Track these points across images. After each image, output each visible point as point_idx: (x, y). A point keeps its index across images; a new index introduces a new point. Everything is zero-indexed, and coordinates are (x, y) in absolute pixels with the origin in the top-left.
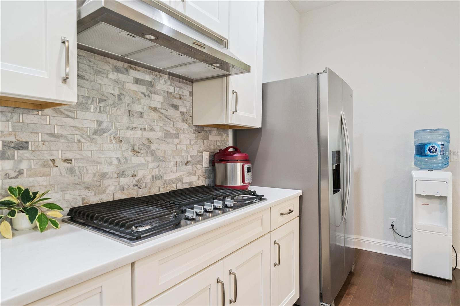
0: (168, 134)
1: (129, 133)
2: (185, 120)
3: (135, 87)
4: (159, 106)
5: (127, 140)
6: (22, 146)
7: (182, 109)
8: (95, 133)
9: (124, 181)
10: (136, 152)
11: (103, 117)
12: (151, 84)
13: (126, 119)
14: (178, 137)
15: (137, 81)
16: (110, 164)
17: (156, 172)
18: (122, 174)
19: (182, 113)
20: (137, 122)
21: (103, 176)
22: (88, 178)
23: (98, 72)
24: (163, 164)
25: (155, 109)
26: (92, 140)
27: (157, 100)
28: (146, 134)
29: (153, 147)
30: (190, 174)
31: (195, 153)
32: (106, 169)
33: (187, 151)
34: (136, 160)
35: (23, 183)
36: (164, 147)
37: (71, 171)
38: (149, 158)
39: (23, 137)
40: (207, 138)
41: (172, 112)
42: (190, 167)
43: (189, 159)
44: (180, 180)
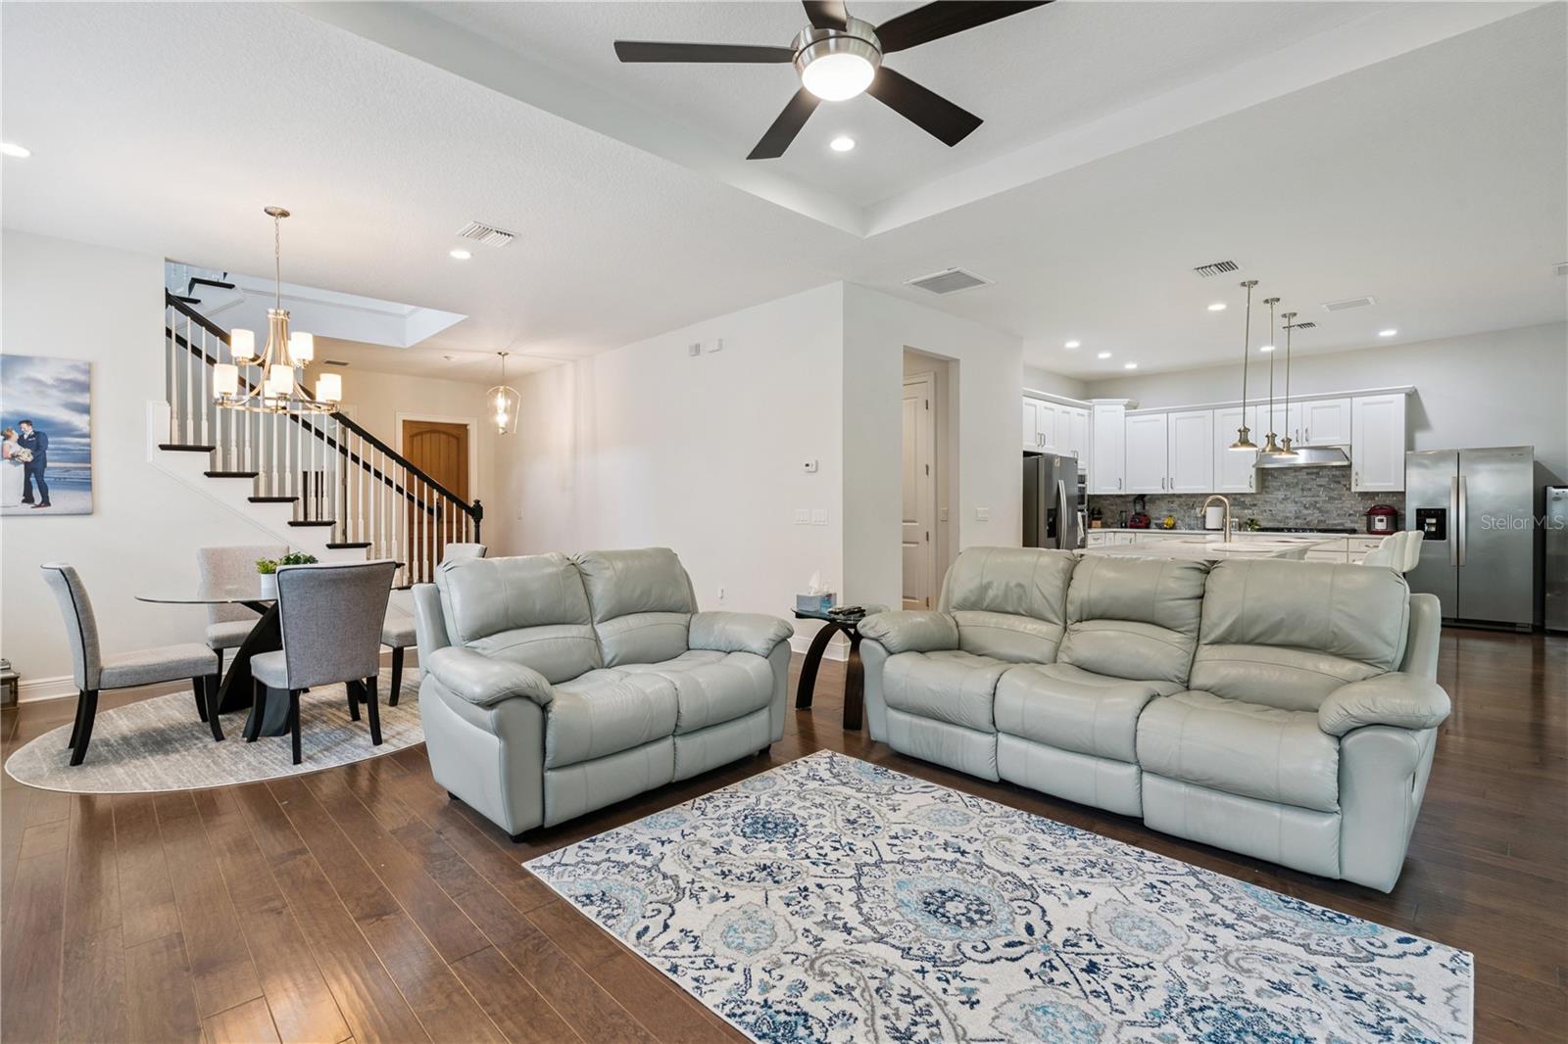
0: (1331, 498)
1: (1302, 499)
3: (1306, 477)
4: (1322, 483)
5: (1302, 503)
6: (1255, 505)
7: (1344, 482)
8: (1284, 499)
9: (1298, 521)
10: (1306, 508)
11: (1288, 493)
12: (1319, 473)
13: (1300, 493)
14: (1340, 499)
15: (1308, 474)
16: (1291, 512)
17: (1322, 518)
18: (1297, 518)
19: (1345, 486)
20: (1306, 493)
21: (1287, 518)
22: (1278, 518)
23: (1285, 474)
24: (1326, 515)
25: (1321, 486)
26: (1281, 503)
27: (1323, 481)
28: (1313, 499)
29: (1318, 505)
30: (1352, 522)
32: (1288, 515)
33: (1351, 508)
34: (1306, 512)
35: (1251, 517)
36: (1326, 505)
37: (1272, 515)
38: (1317, 511)
40: (1374, 499)
41: (1332, 486)
42: (1352, 518)
43: (1351, 512)
44: (1342, 524)
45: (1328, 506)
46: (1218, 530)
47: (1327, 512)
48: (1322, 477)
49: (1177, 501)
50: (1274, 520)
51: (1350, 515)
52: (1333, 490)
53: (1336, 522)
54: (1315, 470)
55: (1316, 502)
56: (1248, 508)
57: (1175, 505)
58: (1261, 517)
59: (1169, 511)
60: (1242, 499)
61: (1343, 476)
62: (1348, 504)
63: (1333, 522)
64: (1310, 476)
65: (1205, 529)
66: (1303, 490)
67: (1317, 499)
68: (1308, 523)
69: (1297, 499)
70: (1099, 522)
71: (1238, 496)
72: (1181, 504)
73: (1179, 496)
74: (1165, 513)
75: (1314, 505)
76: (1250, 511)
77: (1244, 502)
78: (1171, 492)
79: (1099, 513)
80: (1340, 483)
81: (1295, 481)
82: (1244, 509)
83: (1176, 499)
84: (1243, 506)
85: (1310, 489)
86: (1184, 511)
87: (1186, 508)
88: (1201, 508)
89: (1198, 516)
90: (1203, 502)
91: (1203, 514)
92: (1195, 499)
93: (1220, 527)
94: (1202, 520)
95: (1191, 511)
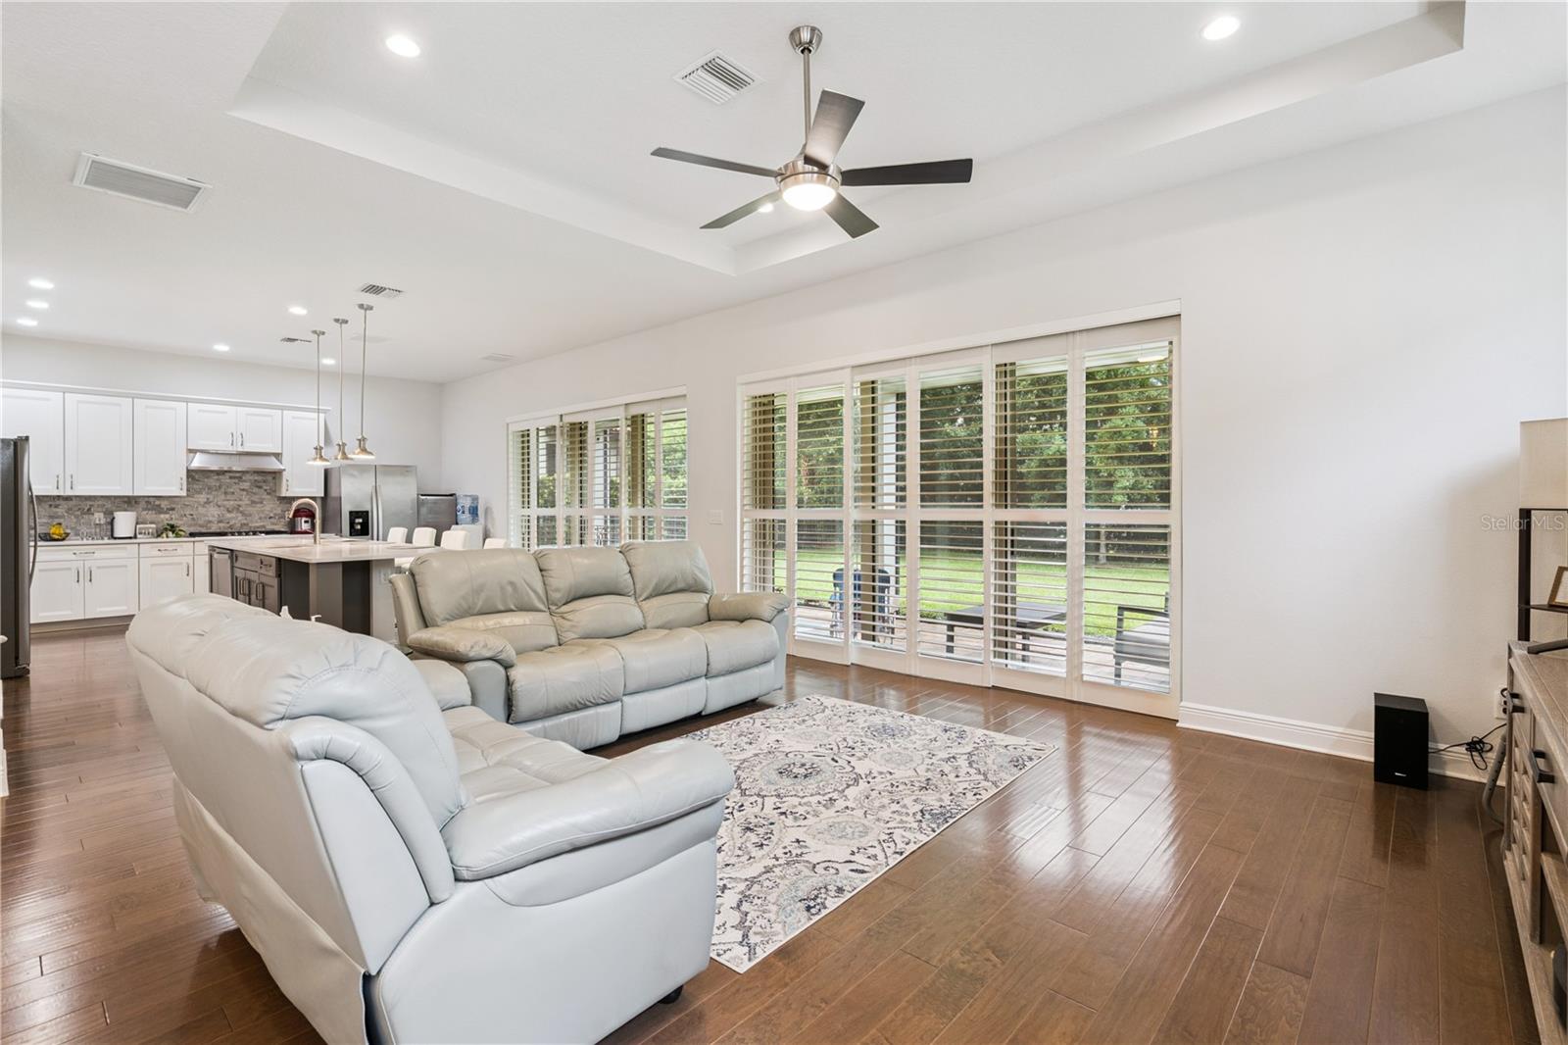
0: (253, 502)
1: (226, 503)
2: (268, 494)
3: (228, 481)
4: (245, 487)
5: (224, 506)
6: (173, 509)
7: (265, 488)
8: (205, 503)
9: (221, 525)
10: (229, 511)
11: (211, 497)
12: (241, 478)
13: (223, 497)
14: (262, 503)
15: (231, 478)
16: (213, 517)
17: (245, 522)
18: (220, 522)
19: (273, 490)
20: (228, 497)
21: (210, 522)
22: (200, 522)
23: (208, 477)
24: (249, 518)
25: (243, 490)
26: (204, 506)
27: (246, 485)
28: (236, 503)
29: (241, 509)
30: (273, 524)
31: (280, 512)
32: (211, 519)
33: (272, 511)
34: (229, 515)
35: (172, 522)
36: (249, 509)
37: (193, 519)
38: (240, 515)
39: (173, 506)
41: (255, 490)
42: (272, 520)
43: (272, 515)
44: (264, 526)
45: (250, 509)
46: (130, 538)
47: (250, 515)
48: (245, 481)
49: (64, 505)
50: (195, 525)
51: (271, 518)
52: (255, 494)
53: (257, 525)
54: (238, 475)
55: (239, 506)
56: (166, 513)
57: (60, 511)
58: (180, 522)
59: (51, 517)
60: (157, 503)
61: (264, 482)
62: (268, 508)
63: (256, 524)
64: (234, 481)
66: (226, 493)
67: (240, 503)
68: (231, 527)
69: (219, 503)
71: (151, 500)
72: (70, 509)
73: (68, 498)
75: (237, 508)
76: (167, 516)
77: (159, 506)
78: (69, 493)
80: (260, 487)
81: (218, 485)
82: (160, 513)
83: (61, 502)
84: (159, 510)
85: (233, 493)
86: (77, 517)
87: (79, 513)
88: (105, 514)
89: (102, 522)
90: (109, 505)
91: (109, 520)
92: (91, 503)
93: (132, 535)
94: (109, 527)
95: (91, 517)
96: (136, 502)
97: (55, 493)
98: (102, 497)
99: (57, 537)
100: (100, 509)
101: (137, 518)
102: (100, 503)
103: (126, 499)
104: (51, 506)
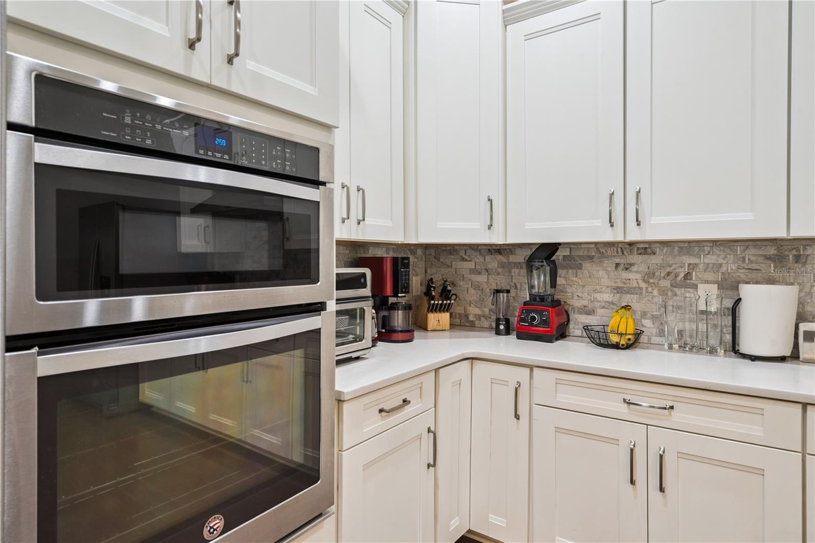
46: (782, 359)
49: (641, 263)
57: (634, 277)
59: (618, 290)
65: (734, 349)
70: (445, 317)
72: (650, 273)
73: (646, 248)
74: (607, 297)
78: (634, 235)
79: (445, 293)
83: (635, 258)
86: (663, 292)
87: (666, 283)
88: (721, 287)
89: (713, 309)
90: (730, 266)
91: (729, 303)
92: (693, 260)
93: (787, 353)
94: (728, 321)
95: (690, 294)
96: (797, 258)
97: (608, 236)
98: (715, 243)
99: (614, 339)
100: (710, 276)
101: (801, 303)
102: (711, 259)
103: (772, 251)
104: (617, 265)
